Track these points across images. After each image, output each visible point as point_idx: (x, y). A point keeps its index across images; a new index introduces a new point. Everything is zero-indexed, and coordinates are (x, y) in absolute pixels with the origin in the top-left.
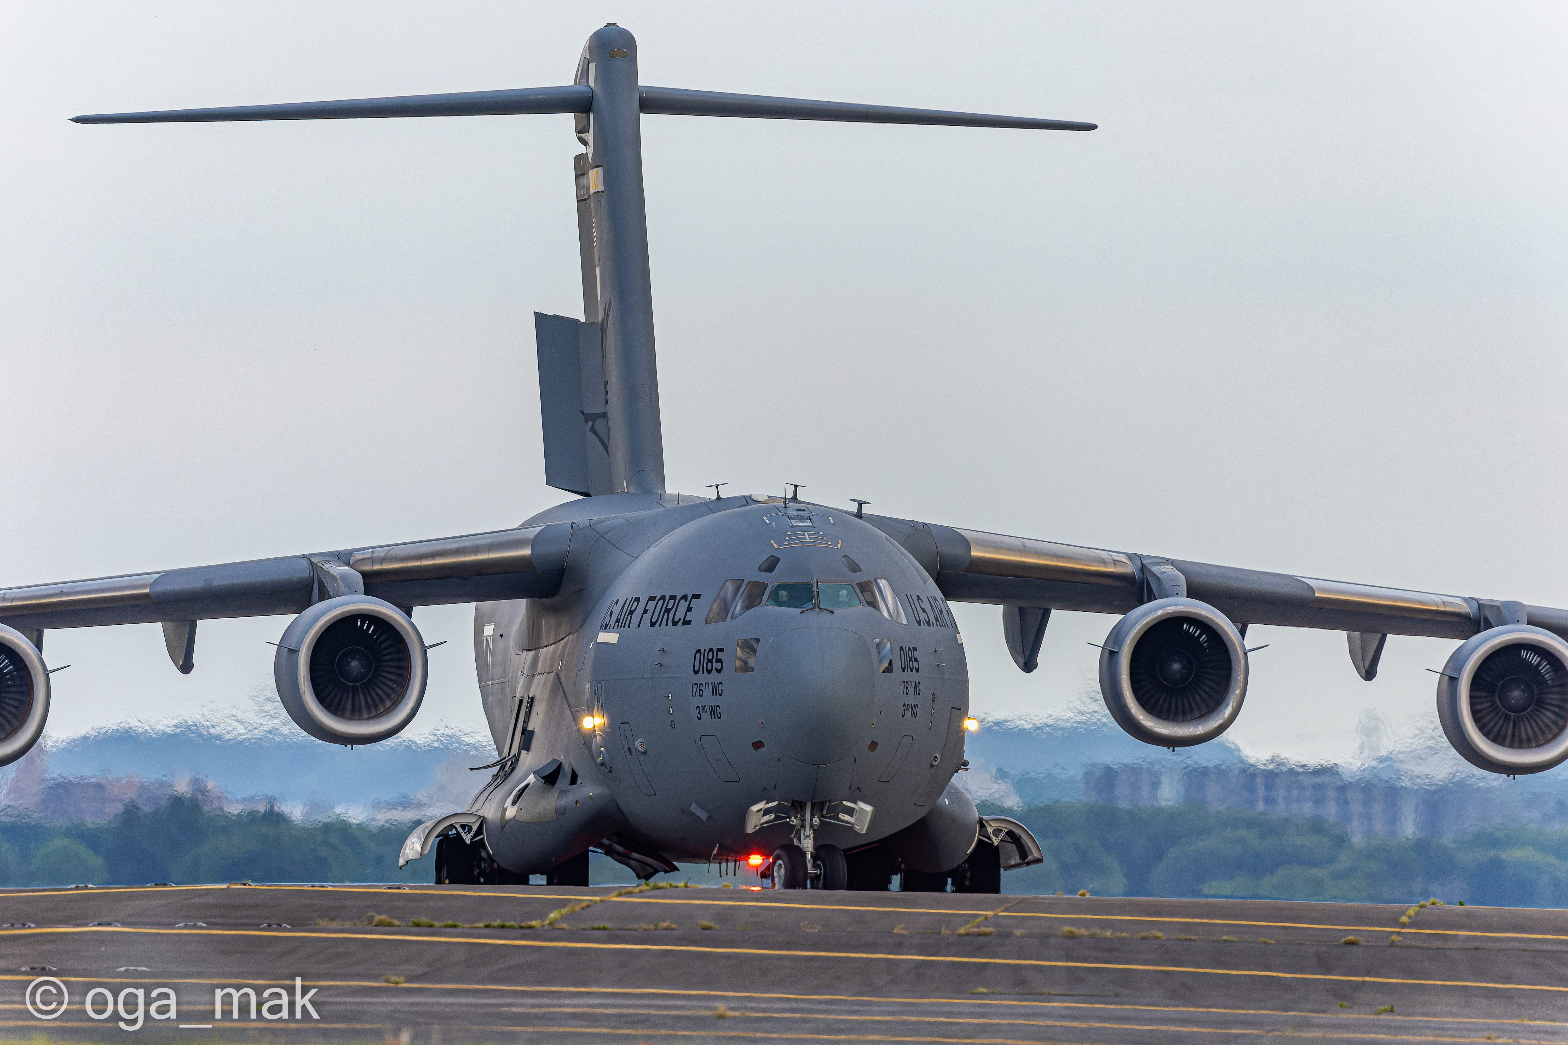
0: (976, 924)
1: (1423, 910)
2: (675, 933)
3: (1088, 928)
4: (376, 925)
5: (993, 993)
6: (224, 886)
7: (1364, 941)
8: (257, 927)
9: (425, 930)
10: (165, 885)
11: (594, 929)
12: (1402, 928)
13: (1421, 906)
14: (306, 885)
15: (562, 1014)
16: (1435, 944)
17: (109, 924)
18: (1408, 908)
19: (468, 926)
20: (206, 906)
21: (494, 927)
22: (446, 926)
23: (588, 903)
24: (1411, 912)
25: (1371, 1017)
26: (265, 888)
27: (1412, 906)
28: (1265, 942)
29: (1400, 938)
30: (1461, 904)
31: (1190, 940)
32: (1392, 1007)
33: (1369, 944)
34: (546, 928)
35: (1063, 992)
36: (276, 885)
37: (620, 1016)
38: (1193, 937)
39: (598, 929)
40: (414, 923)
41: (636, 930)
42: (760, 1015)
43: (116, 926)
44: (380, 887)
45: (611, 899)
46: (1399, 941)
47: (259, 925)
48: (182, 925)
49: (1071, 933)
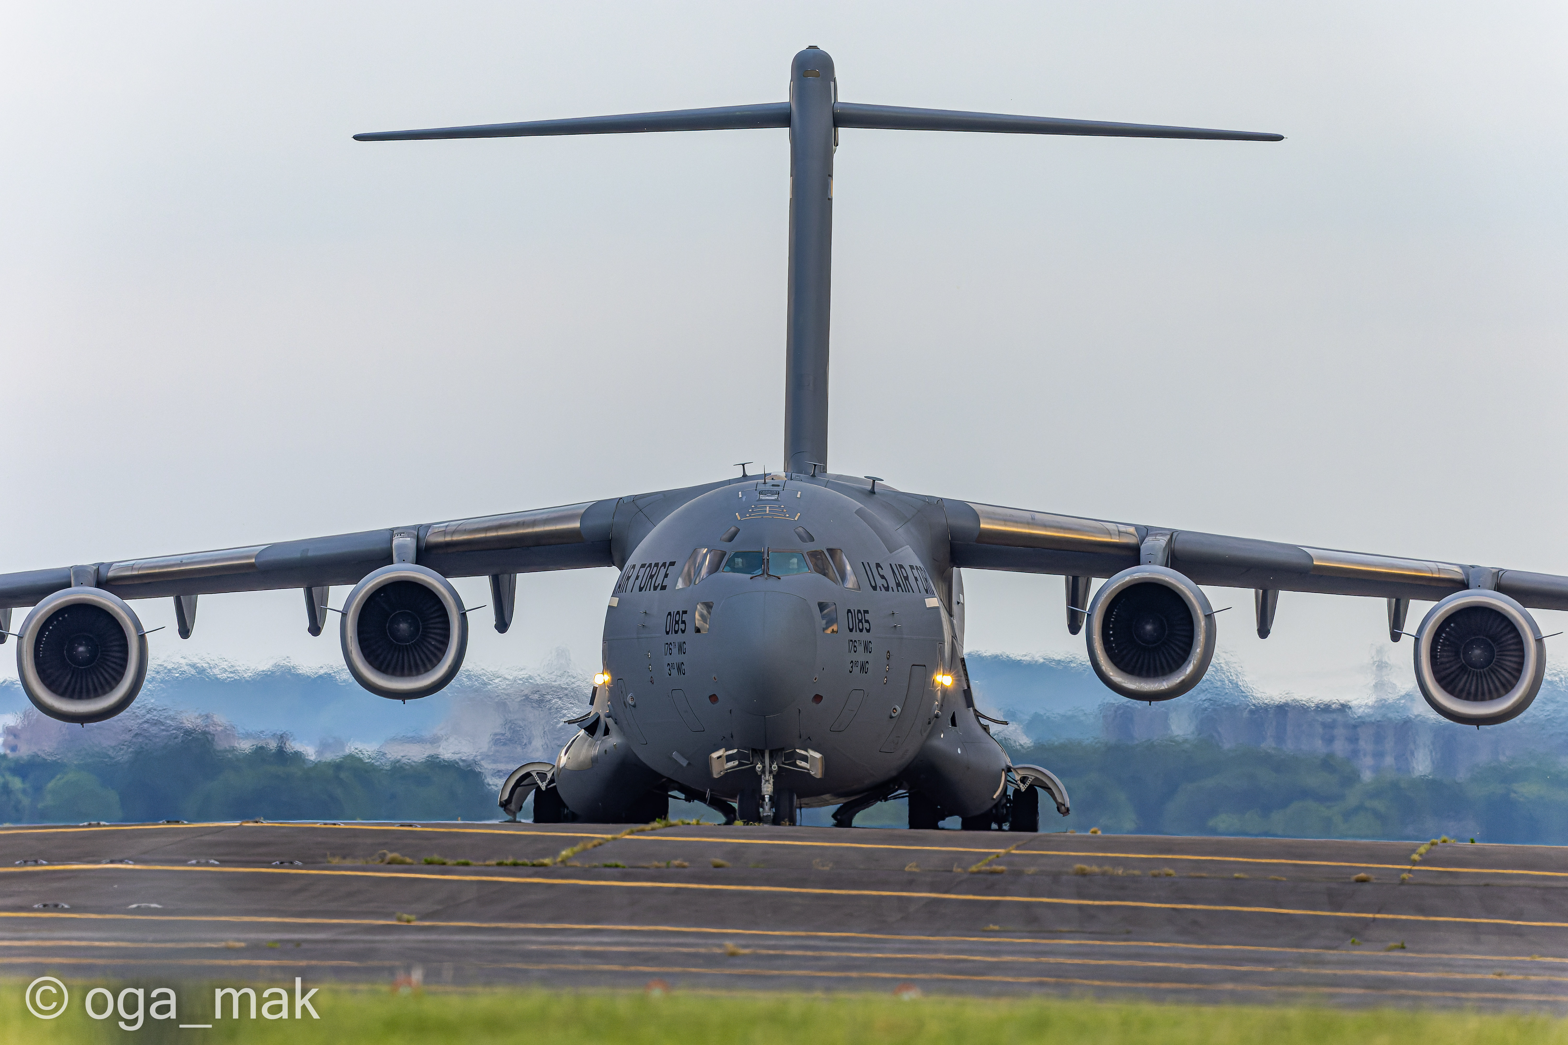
0: (987, 861)
1: (1433, 848)
2: (686, 870)
3: (1100, 866)
4: (389, 863)
5: (1005, 931)
6: (237, 824)
7: (1376, 879)
8: (269, 864)
9: (437, 868)
10: (177, 822)
11: (606, 866)
12: (1414, 866)
13: (1433, 844)
14: (318, 823)
15: (573, 952)
16: (1447, 881)
17: (121, 861)
18: (1419, 846)
19: (481, 863)
20: (217, 844)
21: (506, 865)
22: (458, 864)
23: (600, 841)
24: (1422, 850)
25: (1382, 954)
26: (277, 825)
27: (1423, 844)
28: (1276, 880)
29: (1411, 875)
30: (1472, 842)
31: (1202, 877)
32: (1403, 944)
33: (1379, 881)
34: (559, 865)
35: (1073, 929)
36: (289, 823)
37: (633, 955)
38: (1204, 875)
39: (610, 867)
40: (426, 861)
41: (647, 868)
42: (771, 952)
43: (127, 863)
44: (393, 825)
45: (623, 837)
46: (1410, 878)
47: (270, 862)
48: (194, 862)
49: (1083, 870)
